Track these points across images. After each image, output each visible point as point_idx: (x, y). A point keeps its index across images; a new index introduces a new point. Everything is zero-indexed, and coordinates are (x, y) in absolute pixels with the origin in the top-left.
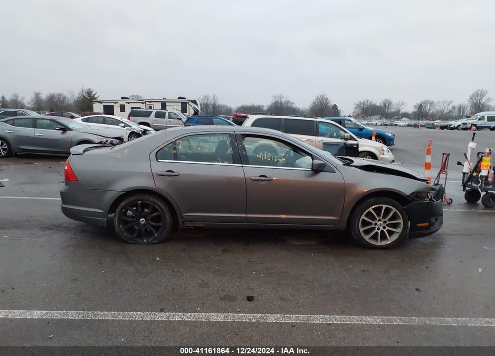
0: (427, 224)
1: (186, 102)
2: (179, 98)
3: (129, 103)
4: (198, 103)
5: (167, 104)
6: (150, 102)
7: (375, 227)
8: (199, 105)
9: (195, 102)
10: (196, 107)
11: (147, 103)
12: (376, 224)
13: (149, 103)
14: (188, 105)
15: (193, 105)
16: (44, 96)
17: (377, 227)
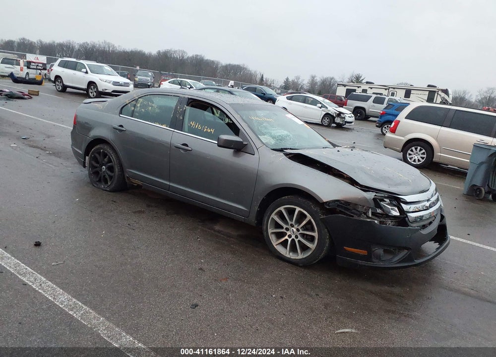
0: (363, 252)
1: (435, 92)
2: (429, 86)
3: (371, 88)
4: (450, 92)
5: (412, 92)
6: (394, 88)
7: (286, 234)
8: (451, 96)
9: (446, 92)
10: (446, 97)
11: (390, 89)
12: (287, 229)
13: (392, 89)
14: (436, 94)
15: (443, 95)
16: (318, 79)
17: (288, 233)
